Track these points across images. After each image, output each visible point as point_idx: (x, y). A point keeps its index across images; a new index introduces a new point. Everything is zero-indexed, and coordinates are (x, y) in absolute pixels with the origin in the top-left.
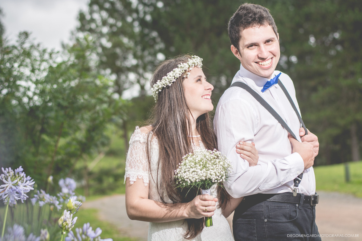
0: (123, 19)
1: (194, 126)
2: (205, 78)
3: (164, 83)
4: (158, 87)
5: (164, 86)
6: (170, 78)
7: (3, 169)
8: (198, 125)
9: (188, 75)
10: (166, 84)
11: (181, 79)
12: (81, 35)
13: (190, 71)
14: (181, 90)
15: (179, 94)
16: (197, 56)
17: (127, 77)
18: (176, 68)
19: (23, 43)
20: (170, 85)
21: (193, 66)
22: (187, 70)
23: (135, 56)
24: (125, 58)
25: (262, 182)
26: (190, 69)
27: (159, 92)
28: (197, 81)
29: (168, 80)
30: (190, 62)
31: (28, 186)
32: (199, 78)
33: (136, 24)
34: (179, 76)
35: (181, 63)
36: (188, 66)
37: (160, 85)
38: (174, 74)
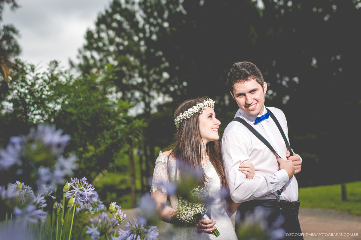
0: (130, 38)
1: (204, 149)
2: (215, 116)
3: (185, 116)
4: (180, 118)
5: (184, 118)
6: (189, 112)
7: (72, 179)
8: (208, 148)
9: (203, 112)
10: (186, 117)
11: (197, 114)
12: (88, 54)
13: (205, 109)
14: (197, 123)
15: (195, 125)
16: (211, 99)
17: (132, 94)
18: (195, 106)
19: (53, 71)
20: (189, 117)
21: (207, 106)
22: (203, 108)
23: (141, 75)
24: (131, 77)
25: (256, 191)
26: (205, 108)
27: (181, 122)
28: (209, 117)
29: (187, 114)
30: (206, 102)
31: (90, 191)
32: (211, 115)
33: (142, 43)
34: (196, 112)
35: (199, 103)
36: (203, 106)
37: (182, 117)
38: (193, 110)
